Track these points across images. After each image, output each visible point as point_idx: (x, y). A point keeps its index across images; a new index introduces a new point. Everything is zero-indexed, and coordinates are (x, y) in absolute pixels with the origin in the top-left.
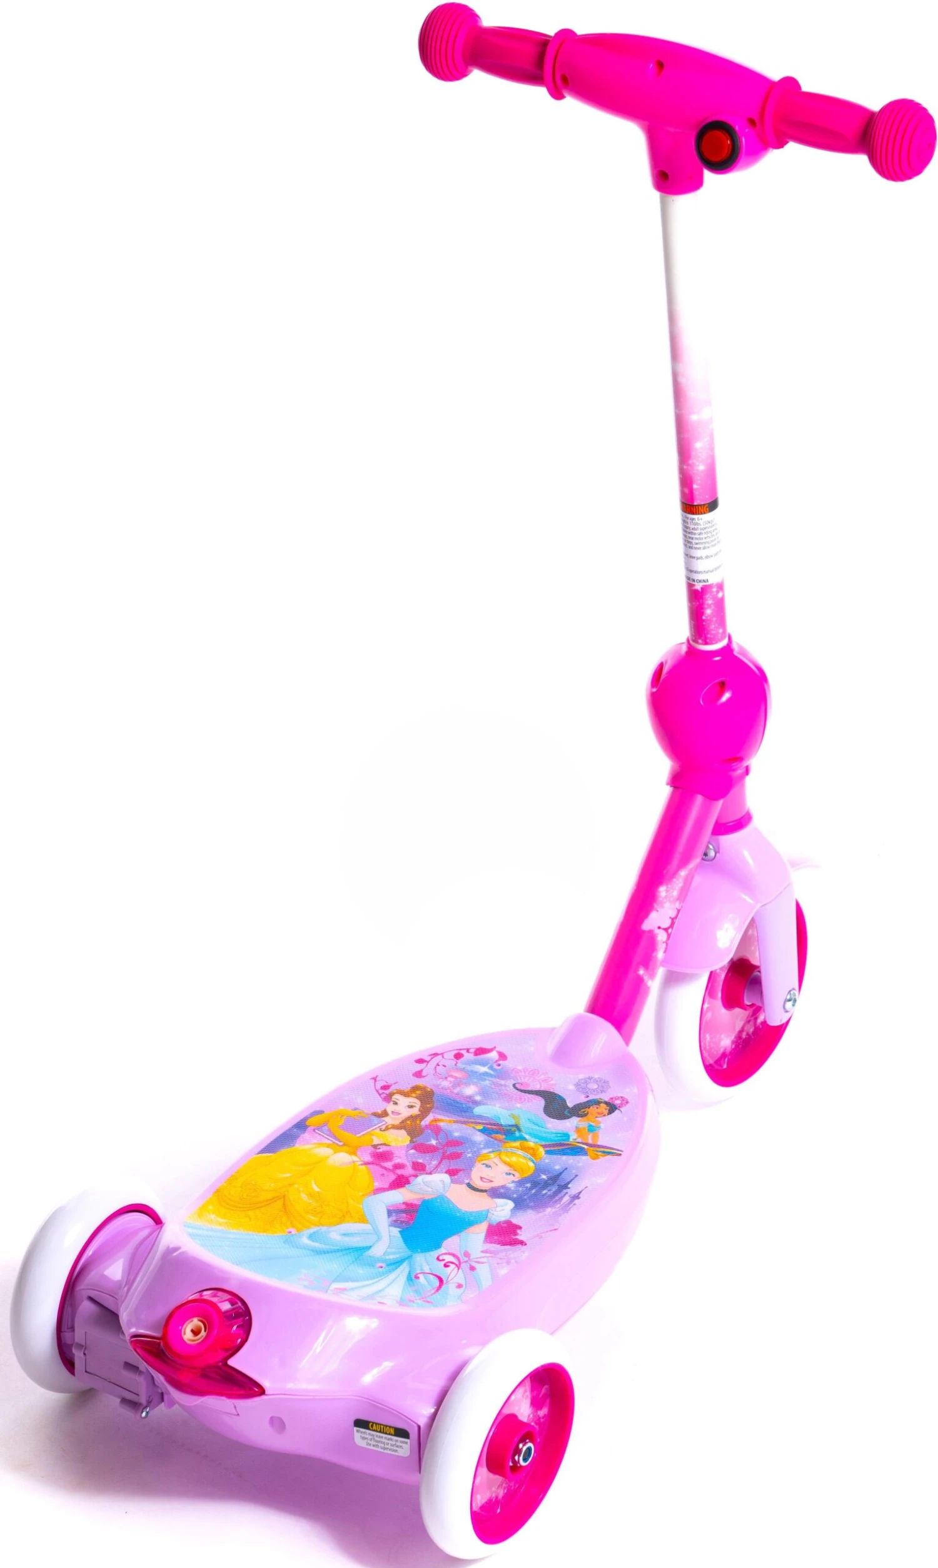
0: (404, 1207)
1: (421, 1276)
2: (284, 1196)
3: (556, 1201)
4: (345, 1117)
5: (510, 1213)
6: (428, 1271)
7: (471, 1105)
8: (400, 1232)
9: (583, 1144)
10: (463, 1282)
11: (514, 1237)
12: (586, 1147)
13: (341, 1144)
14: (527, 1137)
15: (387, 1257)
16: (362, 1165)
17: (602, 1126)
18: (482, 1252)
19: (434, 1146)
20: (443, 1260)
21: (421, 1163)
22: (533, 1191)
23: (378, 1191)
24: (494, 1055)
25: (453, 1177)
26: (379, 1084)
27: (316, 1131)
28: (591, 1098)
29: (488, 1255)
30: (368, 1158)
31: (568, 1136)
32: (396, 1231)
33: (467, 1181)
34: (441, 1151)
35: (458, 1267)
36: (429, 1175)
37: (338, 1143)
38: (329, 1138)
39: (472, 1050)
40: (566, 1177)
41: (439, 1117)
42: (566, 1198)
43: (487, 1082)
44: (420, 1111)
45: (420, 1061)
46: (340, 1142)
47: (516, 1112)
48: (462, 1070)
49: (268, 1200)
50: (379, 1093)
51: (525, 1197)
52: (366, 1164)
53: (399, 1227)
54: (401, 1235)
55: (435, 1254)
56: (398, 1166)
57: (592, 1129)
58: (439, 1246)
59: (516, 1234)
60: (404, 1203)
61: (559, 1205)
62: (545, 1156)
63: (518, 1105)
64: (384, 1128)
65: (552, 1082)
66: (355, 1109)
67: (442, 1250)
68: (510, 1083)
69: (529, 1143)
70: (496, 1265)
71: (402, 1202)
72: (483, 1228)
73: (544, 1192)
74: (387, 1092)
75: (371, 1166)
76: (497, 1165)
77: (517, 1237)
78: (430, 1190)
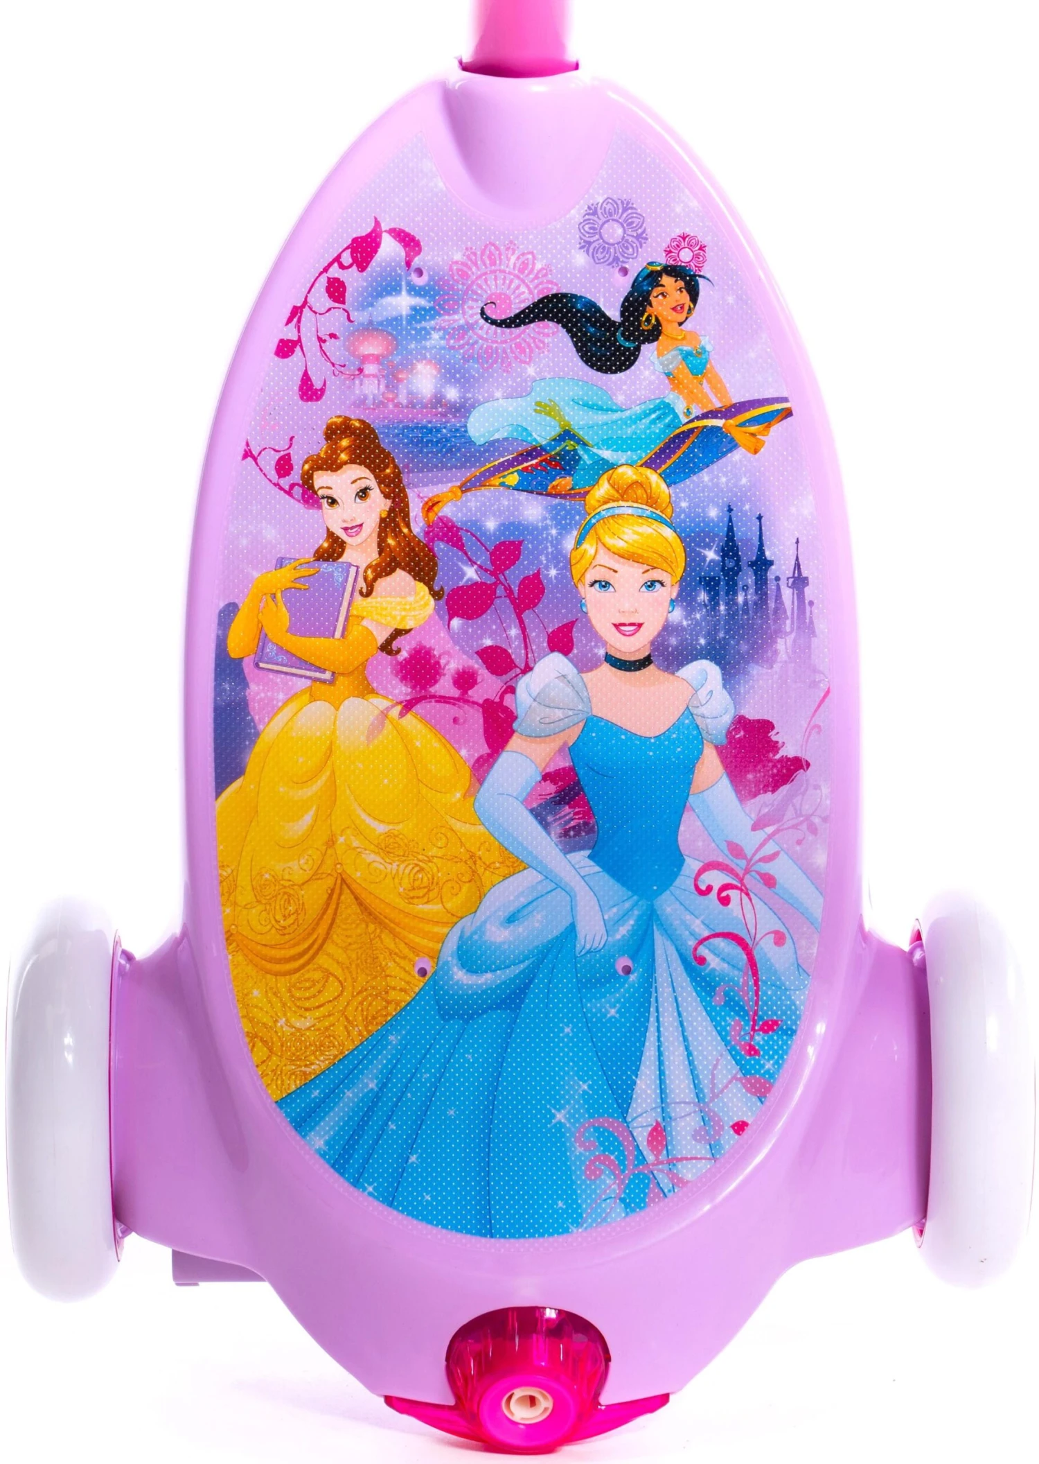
0: (550, 788)
1: (703, 951)
2: (344, 882)
3: (776, 610)
4: (279, 595)
5: (725, 692)
6: (706, 933)
7: (454, 422)
8: (590, 857)
9: (705, 416)
10: (779, 926)
11: (778, 757)
12: (719, 423)
13: (327, 676)
14: (606, 454)
15: (618, 937)
16: (402, 715)
17: (706, 342)
18: (756, 827)
19: (476, 583)
20: (709, 889)
21: (490, 647)
22: (722, 608)
23: (482, 767)
24: (389, 248)
25: (571, 655)
26: (269, 461)
27: (262, 665)
28: (636, 267)
29: (769, 830)
30: (403, 691)
31: (667, 409)
32: (581, 857)
33: (601, 652)
34: (500, 591)
35: (745, 891)
36: (528, 675)
37: (318, 675)
38: (294, 671)
39: (347, 259)
40: (745, 531)
41: (430, 491)
42: (787, 594)
43: (436, 336)
44: (386, 496)
45: (285, 349)
46: (324, 671)
47: (541, 393)
48: (371, 329)
49: (328, 904)
50: (281, 488)
51: (721, 634)
52: (408, 706)
53: (582, 848)
54: (598, 863)
55: (684, 881)
56: (465, 680)
57: (697, 363)
58: (679, 860)
59: (775, 747)
60: (546, 777)
61: (788, 622)
62: (671, 491)
63: (531, 371)
64: (361, 584)
65: (539, 266)
66: (280, 563)
67: (692, 865)
68: (471, 312)
69: (620, 470)
70: (798, 848)
71: (539, 778)
72: (711, 766)
73: (740, 599)
74: (295, 476)
75: (419, 708)
76: (615, 571)
77: (782, 753)
78: (559, 714)
